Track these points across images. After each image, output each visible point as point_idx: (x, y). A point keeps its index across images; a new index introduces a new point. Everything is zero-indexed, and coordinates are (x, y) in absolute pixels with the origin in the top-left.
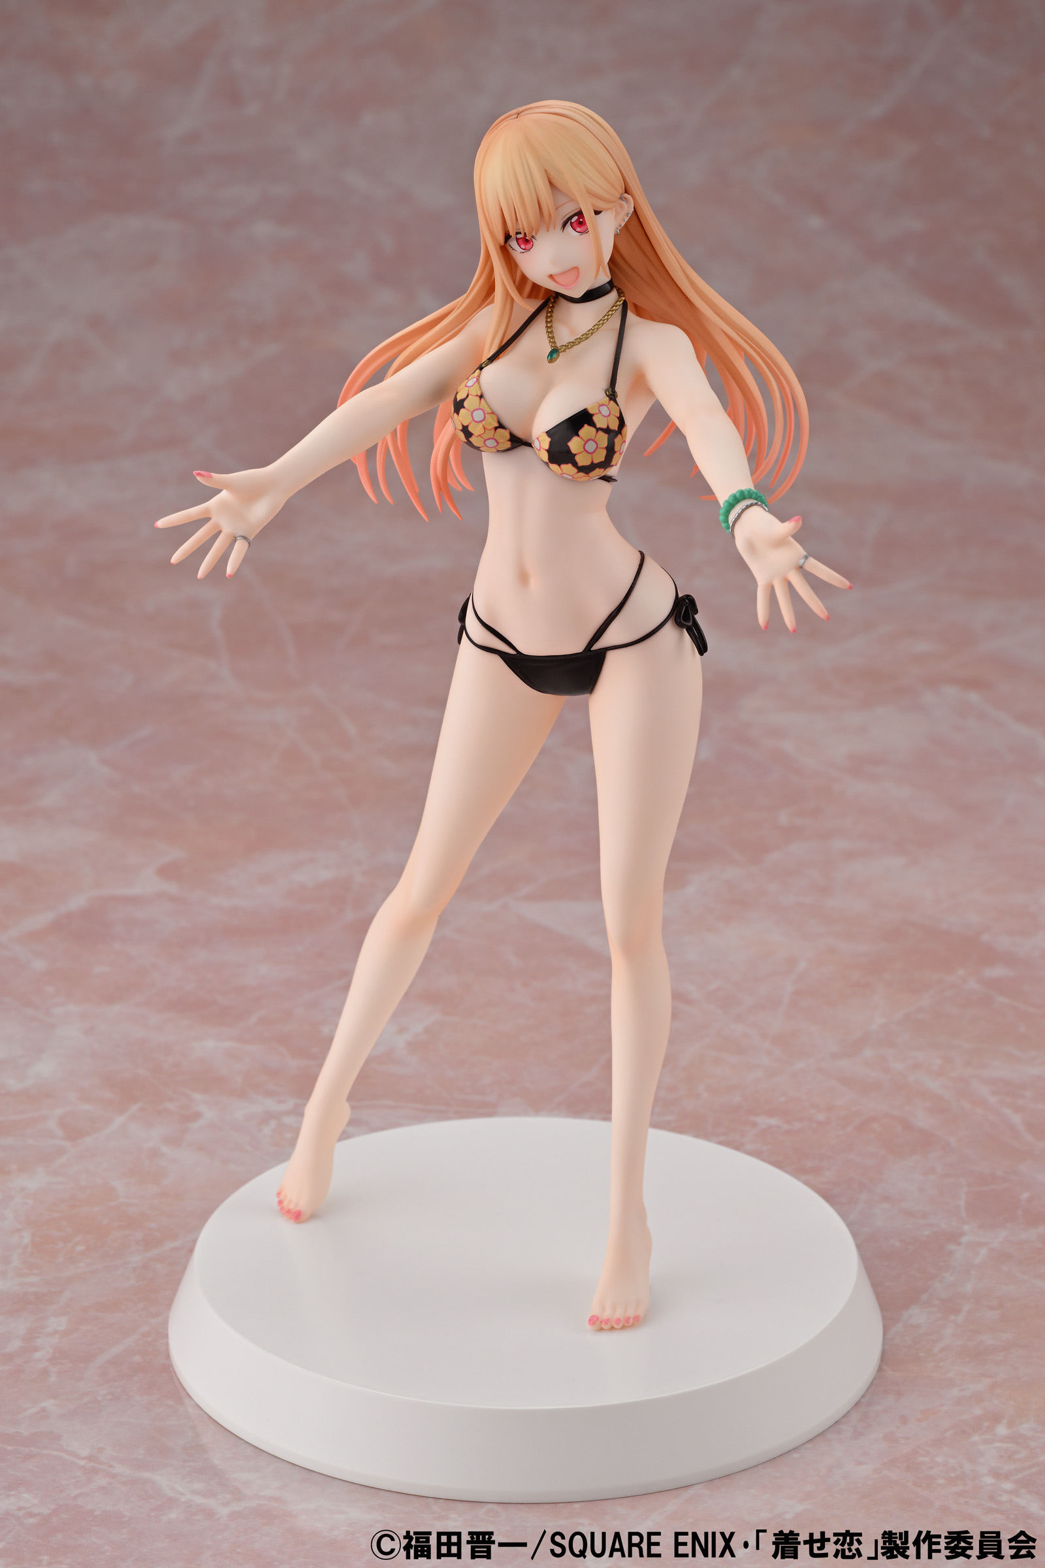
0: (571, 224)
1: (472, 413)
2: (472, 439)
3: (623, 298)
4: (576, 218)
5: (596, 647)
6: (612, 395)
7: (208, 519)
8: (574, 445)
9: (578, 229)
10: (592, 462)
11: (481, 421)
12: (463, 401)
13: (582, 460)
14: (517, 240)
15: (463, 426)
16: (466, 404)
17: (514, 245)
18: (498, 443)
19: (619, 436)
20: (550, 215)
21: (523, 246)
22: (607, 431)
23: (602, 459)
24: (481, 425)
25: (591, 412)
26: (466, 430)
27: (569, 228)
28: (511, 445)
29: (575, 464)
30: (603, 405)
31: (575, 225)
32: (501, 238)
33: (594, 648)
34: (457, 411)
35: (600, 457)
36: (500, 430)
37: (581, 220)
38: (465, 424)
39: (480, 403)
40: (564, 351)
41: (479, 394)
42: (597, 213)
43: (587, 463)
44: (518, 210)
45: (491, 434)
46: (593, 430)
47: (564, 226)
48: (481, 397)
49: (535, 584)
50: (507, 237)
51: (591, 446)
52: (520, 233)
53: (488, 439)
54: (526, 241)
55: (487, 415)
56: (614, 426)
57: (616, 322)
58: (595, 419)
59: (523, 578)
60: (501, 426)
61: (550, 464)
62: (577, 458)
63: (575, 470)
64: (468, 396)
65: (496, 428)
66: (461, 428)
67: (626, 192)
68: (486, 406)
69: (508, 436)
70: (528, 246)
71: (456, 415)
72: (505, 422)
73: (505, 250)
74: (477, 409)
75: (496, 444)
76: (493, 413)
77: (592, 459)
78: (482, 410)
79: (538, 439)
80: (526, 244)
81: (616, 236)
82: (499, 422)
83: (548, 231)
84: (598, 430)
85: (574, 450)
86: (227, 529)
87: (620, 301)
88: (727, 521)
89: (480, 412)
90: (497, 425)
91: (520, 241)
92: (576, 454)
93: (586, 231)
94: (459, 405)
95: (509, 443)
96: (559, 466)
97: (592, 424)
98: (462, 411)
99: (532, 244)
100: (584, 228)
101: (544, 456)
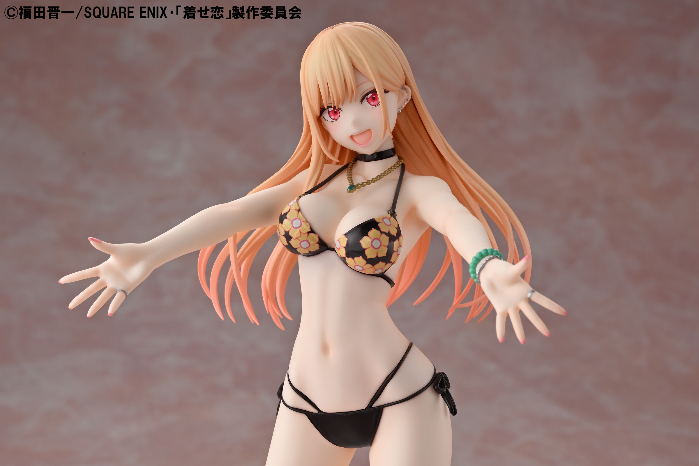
0: (367, 99)
1: (292, 221)
2: (291, 242)
3: (402, 161)
4: (370, 95)
5: (376, 405)
6: (393, 213)
7: (98, 278)
8: (365, 242)
9: (372, 103)
10: (377, 256)
11: (298, 227)
12: (286, 214)
13: (370, 254)
14: (329, 112)
15: (285, 232)
16: (288, 216)
17: (326, 115)
18: (310, 244)
19: (397, 241)
20: (353, 91)
21: (333, 117)
22: (388, 234)
23: (384, 255)
24: (298, 230)
25: (377, 221)
26: (288, 237)
27: (365, 102)
28: (320, 247)
29: (365, 257)
30: (385, 218)
31: (370, 100)
32: (317, 111)
33: (374, 406)
34: (281, 221)
35: (383, 253)
36: (312, 234)
37: (374, 96)
38: (287, 230)
39: (298, 214)
40: (359, 188)
41: (298, 209)
42: (386, 92)
43: (373, 257)
44: (330, 85)
45: (304, 237)
46: (379, 232)
47: (362, 100)
48: (299, 210)
49: (334, 353)
50: (322, 110)
51: (376, 244)
52: (331, 107)
53: (302, 241)
54: (336, 111)
55: (303, 223)
56: (394, 232)
57: (396, 174)
58: (380, 225)
59: (325, 349)
60: (312, 231)
61: (346, 258)
62: (366, 252)
63: (365, 262)
64: (289, 210)
65: (309, 233)
66: (283, 233)
67: (406, 84)
68: (301, 216)
69: (317, 240)
70: (337, 117)
71: (280, 224)
72: (315, 229)
73: (319, 120)
74: (295, 220)
75: (308, 245)
76: (307, 221)
77: (377, 253)
78: (299, 219)
79: (338, 240)
80: (335, 115)
81: (399, 114)
82: (311, 228)
83: (351, 103)
84: (382, 233)
85: (364, 246)
86: (111, 284)
87: (400, 162)
88: (474, 272)
89: (298, 221)
90: (309, 230)
91: (331, 113)
92: (365, 249)
93: (378, 105)
94: (282, 218)
95: (318, 245)
96: (353, 259)
97: (378, 228)
98: (285, 221)
99: (339, 114)
100: (376, 102)
101: (343, 253)
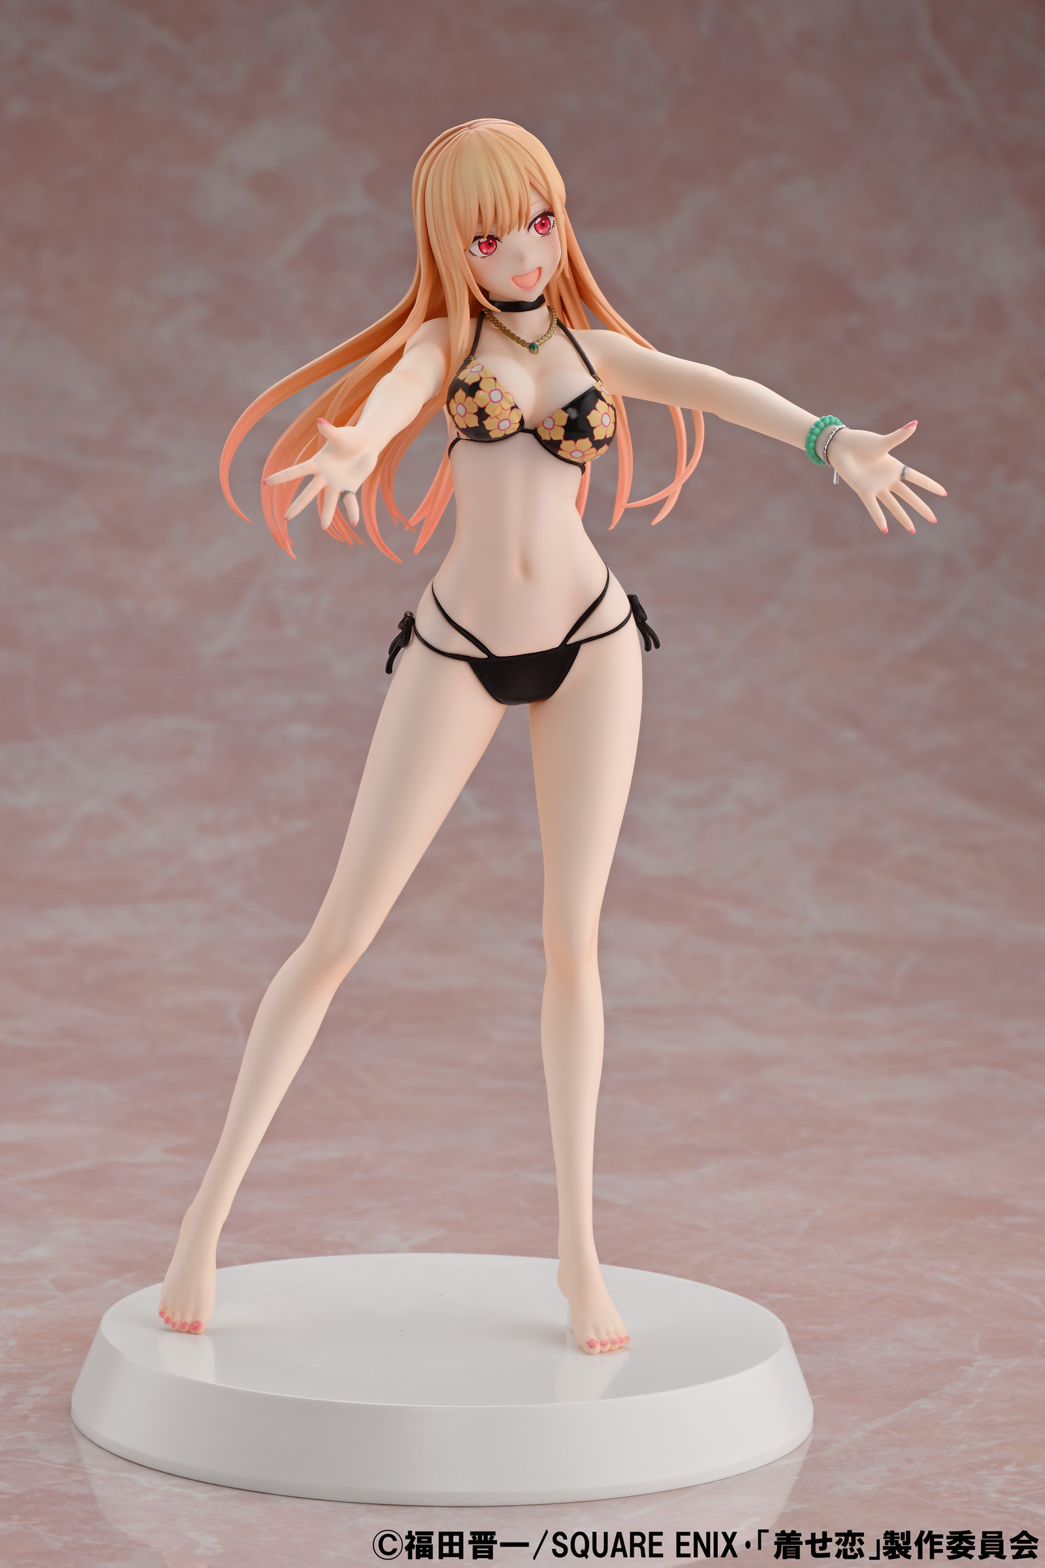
0: (536, 225)
1: (490, 393)
2: (485, 422)
4: (539, 219)
7: (314, 476)
9: (541, 231)
10: (606, 436)
11: (499, 402)
12: (477, 384)
13: (599, 434)
14: (480, 244)
15: (479, 408)
16: (481, 385)
17: (474, 250)
18: (510, 425)
21: (485, 251)
22: (613, 407)
23: (611, 435)
24: (499, 405)
25: (598, 389)
27: (533, 229)
28: (518, 428)
29: (592, 439)
31: (538, 226)
34: (472, 394)
36: (514, 410)
38: (482, 406)
39: (496, 384)
41: (493, 377)
43: (602, 438)
45: (506, 414)
47: (529, 227)
48: (495, 379)
51: (606, 420)
52: (486, 236)
53: (502, 421)
54: (491, 242)
55: (504, 395)
59: (525, 568)
60: (515, 407)
61: (564, 441)
62: (595, 432)
63: (590, 444)
64: (481, 379)
65: (512, 408)
66: (476, 410)
68: (501, 386)
69: (520, 418)
70: (492, 249)
71: (469, 398)
72: (517, 403)
74: (494, 390)
75: (508, 426)
76: (509, 393)
78: (499, 390)
79: (551, 417)
80: (488, 248)
82: (514, 402)
84: (608, 405)
85: (592, 424)
89: (498, 393)
90: (514, 405)
91: (484, 245)
92: (594, 428)
93: (547, 234)
95: (519, 425)
97: (603, 400)
98: (479, 394)
99: (495, 247)
100: (546, 230)
101: (558, 434)
